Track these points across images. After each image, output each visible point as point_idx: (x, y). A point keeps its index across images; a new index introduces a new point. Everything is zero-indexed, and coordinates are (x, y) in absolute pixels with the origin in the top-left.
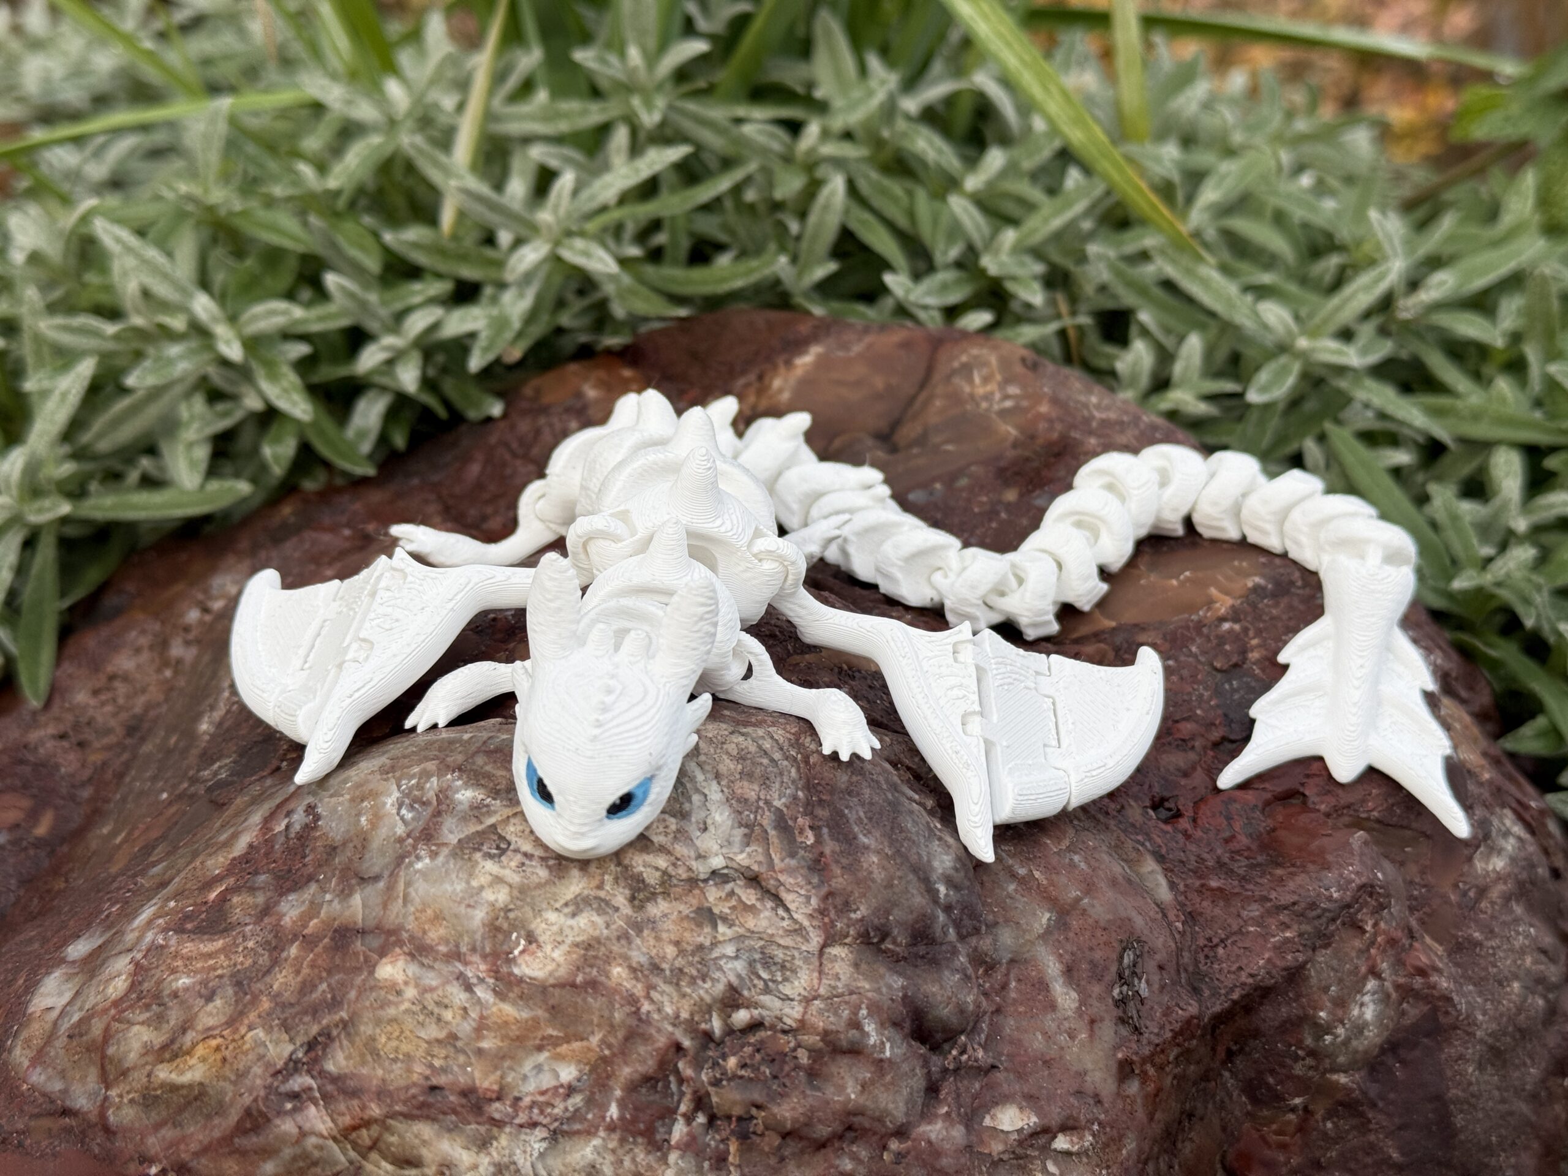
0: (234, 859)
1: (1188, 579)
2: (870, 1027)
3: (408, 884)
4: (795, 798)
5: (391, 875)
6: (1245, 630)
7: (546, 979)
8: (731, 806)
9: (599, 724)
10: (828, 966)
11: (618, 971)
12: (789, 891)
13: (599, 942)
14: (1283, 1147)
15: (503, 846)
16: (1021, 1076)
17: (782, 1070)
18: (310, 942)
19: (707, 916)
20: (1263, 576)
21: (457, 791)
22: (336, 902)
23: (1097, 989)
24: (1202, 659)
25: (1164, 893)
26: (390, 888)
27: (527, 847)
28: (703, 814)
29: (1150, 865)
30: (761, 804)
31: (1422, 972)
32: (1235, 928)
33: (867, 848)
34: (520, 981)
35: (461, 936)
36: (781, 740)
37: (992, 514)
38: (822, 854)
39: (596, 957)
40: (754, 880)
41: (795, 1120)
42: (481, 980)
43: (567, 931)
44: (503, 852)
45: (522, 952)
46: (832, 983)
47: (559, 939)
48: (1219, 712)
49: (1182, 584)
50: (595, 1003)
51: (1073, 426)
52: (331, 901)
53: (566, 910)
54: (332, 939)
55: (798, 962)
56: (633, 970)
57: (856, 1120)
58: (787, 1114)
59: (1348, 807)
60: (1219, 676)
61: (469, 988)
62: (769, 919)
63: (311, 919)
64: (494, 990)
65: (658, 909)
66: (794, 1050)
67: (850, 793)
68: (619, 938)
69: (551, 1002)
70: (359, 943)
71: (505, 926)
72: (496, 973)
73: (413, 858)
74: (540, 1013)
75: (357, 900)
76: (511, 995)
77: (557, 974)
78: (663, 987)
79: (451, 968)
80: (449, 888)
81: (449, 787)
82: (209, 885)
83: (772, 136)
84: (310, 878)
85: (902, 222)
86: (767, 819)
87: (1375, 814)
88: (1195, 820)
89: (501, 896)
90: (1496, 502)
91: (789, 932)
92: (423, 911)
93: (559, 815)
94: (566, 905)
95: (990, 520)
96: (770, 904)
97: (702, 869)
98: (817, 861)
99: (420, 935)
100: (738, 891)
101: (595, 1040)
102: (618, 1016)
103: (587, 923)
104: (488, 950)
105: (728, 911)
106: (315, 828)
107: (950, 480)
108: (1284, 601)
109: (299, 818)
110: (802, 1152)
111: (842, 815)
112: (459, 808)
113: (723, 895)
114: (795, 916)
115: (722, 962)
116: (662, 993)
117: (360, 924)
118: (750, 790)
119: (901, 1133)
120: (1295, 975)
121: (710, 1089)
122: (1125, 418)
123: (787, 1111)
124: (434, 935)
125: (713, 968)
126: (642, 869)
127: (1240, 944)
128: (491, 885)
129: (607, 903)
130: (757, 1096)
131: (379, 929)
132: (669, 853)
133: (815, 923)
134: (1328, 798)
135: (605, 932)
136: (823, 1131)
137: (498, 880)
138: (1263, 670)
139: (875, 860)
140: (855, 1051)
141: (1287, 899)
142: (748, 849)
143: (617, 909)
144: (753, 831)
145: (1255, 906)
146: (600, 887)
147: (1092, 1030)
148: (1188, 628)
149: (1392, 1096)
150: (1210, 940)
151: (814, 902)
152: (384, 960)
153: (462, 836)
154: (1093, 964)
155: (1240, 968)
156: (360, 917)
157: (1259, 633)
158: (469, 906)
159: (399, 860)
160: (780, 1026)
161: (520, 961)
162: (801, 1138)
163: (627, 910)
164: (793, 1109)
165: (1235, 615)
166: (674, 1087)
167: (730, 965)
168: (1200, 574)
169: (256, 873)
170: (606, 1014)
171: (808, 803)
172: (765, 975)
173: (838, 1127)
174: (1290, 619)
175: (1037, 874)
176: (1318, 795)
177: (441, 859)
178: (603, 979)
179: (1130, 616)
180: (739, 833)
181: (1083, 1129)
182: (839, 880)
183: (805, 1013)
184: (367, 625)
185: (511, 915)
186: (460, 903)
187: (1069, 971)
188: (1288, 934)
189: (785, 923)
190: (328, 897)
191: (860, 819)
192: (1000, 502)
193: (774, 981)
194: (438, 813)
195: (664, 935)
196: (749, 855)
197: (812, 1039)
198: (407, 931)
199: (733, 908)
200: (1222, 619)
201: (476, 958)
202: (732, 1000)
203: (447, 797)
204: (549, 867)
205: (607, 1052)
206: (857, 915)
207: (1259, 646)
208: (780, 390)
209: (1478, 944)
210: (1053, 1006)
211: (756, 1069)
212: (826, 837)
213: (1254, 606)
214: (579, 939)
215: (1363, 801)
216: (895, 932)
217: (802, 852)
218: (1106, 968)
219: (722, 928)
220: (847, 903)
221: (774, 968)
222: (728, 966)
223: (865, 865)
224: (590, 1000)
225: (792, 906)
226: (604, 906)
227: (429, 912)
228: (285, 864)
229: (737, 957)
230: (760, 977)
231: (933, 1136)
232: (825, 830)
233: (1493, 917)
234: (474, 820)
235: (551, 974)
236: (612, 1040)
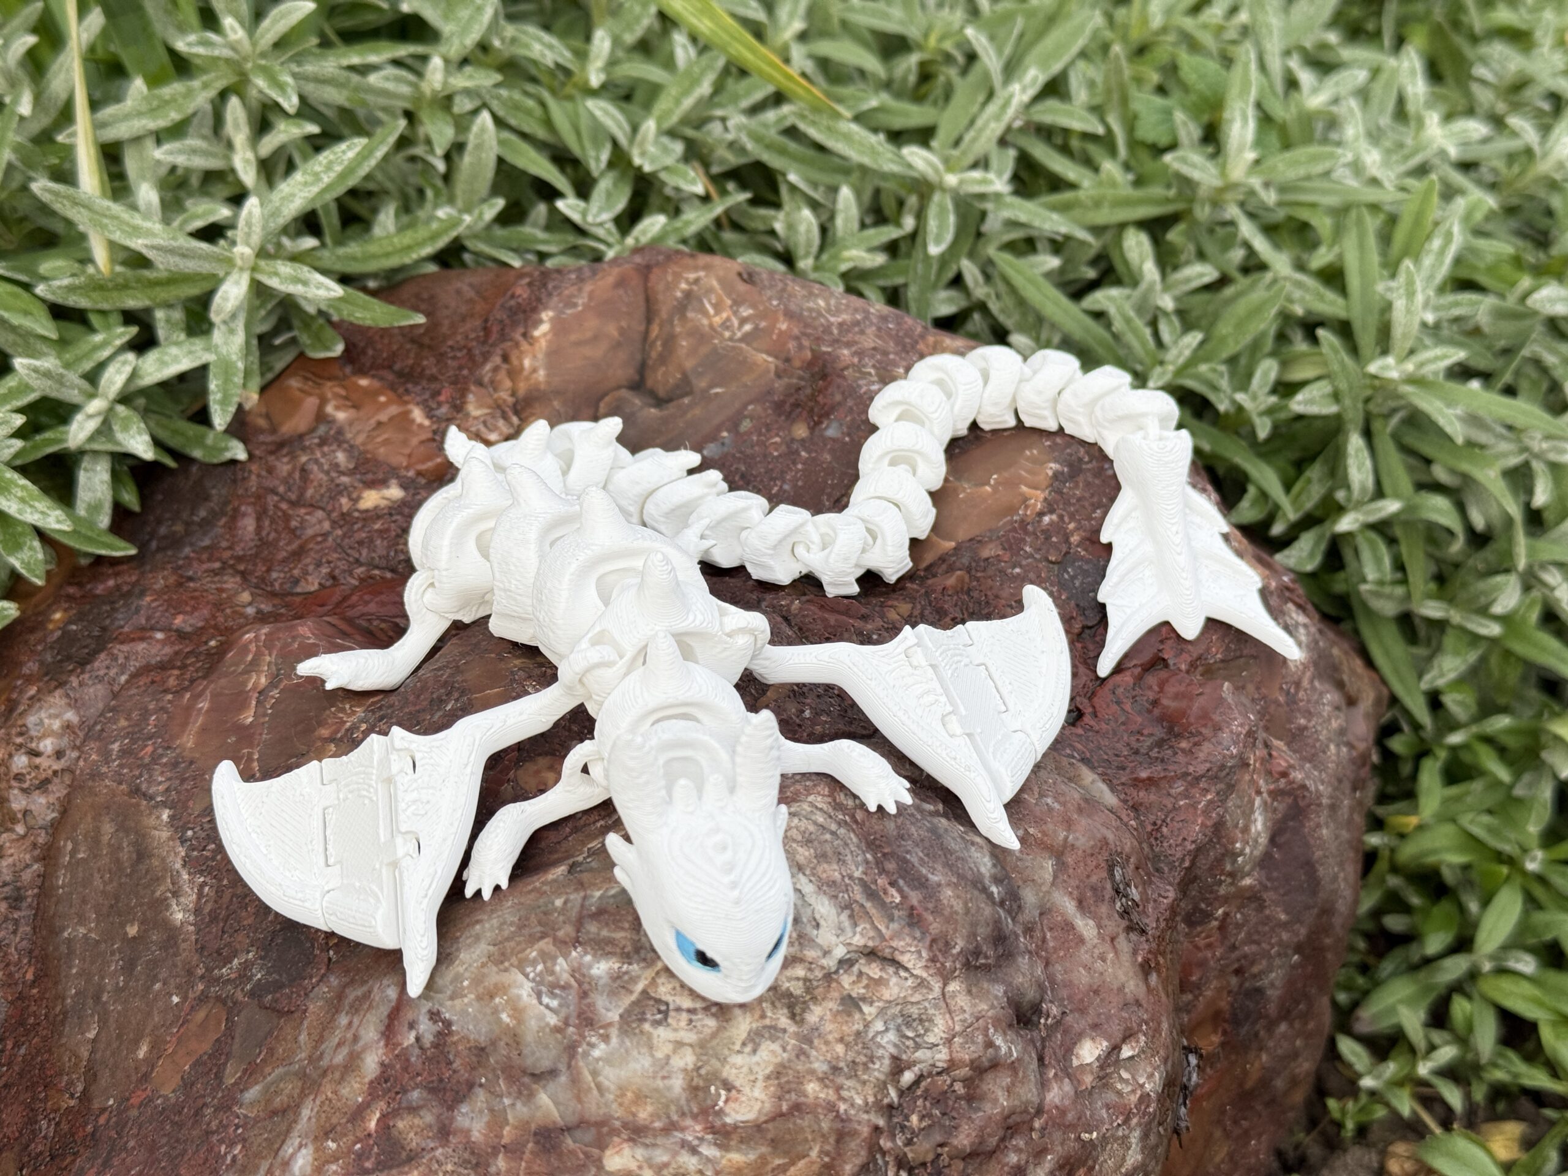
0: (371, 1082)
1: (997, 483)
2: (999, 1041)
3: (595, 1073)
4: (867, 862)
5: (569, 1066)
6: (1061, 517)
7: (757, 1119)
8: (825, 893)
9: (734, 885)
10: (951, 1002)
11: (812, 1088)
12: (902, 953)
13: (785, 1067)
14: (1209, 946)
15: (663, 1008)
16: (1082, 1011)
17: (947, 1106)
18: (513, 1150)
19: (851, 1004)
20: (1056, 461)
21: (590, 967)
22: (519, 1105)
23: (1104, 909)
24: (1038, 556)
25: (1110, 799)
26: (575, 1080)
27: (687, 1003)
28: (809, 911)
29: (1088, 776)
30: (847, 880)
31: (1284, 774)
32: (1170, 806)
33: (939, 885)
34: (735, 1127)
35: (667, 1106)
36: (825, 807)
37: (792, 454)
38: (912, 908)
39: (788, 1082)
40: (871, 954)
41: (972, 1144)
42: (701, 1139)
43: (756, 1069)
44: (666, 1014)
45: (726, 1101)
46: (961, 1017)
47: (752, 1078)
48: (1073, 603)
49: (995, 488)
50: (805, 1122)
51: (818, 340)
52: (513, 1105)
53: (748, 1049)
54: (537, 1143)
55: (931, 1011)
56: (821, 1080)
57: (1011, 1121)
58: (966, 1142)
59: (1199, 658)
60: (1056, 567)
61: (694, 1151)
62: (897, 984)
63: (502, 1128)
64: (715, 1144)
65: (815, 1015)
66: (952, 1085)
67: (902, 837)
68: (798, 1056)
69: (770, 1136)
70: (569, 1141)
71: (701, 1083)
72: (712, 1129)
73: (585, 1046)
74: (764, 1149)
75: (544, 1099)
76: (732, 1143)
77: (764, 1111)
78: (848, 1083)
79: (673, 1140)
80: (638, 1067)
81: (581, 965)
82: (359, 1113)
83: (398, 79)
84: (471, 1085)
85: (541, 133)
86: (858, 894)
87: (1219, 656)
88: (1095, 715)
89: (687, 1059)
90: (1143, 286)
91: (915, 989)
92: (623, 1095)
93: (726, 976)
94: (744, 1044)
95: (794, 463)
96: (891, 970)
97: (830, 963)
98: (911, 915)
99: (631, 1118)
100: (865, 970)
101: (814, 1154)
102: (825, 1125)
103: (769, 1054)
104: (695, 1110)
105: (863, 991)
106: (451, 1033)
107: (734, 425)
108: (1081, 479)
109: (426, 1028)
110: (981, 1164)
111: (907, 861)
112: (601, 982)
113: (854, 978)
114: (915, 972)
115: (878, 1039)
116: (849, 1089)
117: (560, 1123)
118: (832, 871)
119: (1039, 1111)
120: (1219, 827)
121: (906, 1149)
122: (858, 317)
123: (964, 1139)
124: (643, 1115)
125: (874, 1047)
126: (787, 985)
127: (1177, 819)
128: (675, 1051)
129: (774, 1028)
130: (938, 1138)
131: (582, 1123)
132: (801, 960)
133: (932, 971)
134: (1185, 656)
135: (785, 1055)
136: (993, 1141)
137: (679, 1044)
138: (1086, 550)
139: (950, 893)
140: (995, 1065)
141: (1202, 768)
142: (859, 929)
143: (784, 1031)
144: (852, 910)
145: (1179, 783)
146: (763, 1016)
147: (1114, 947)
148: (1014, 530)
149: (1275, 874)
150: (1155, 824)
151: (924, 954)
152: (608, 1153)
153: (621, 1011)
154: (1094, 889)
155: (1184, 839)
156: (555, 1114)
157: (1072, 517)
158: (664, 1078)
159: (571, 1050)
160: (935, 1070)
161: (727, 1110)
162: (978, 1155)
163: (792, 1028)
164: (968, 1135)
165: (1050, 507)
166: (880, 1162)
167: (886, 1039)
168: (1006, 474)
169: (405, 1091)
170: (816, 1127)
171: (878, 863)
172: (910, 1034)
173: (1001, 1133)
174: (1092, 495)
175: (1031, 831)
176: (1175, 657)
177: (614, 1040)
178: (802, 1099)
179: (963, 533)
180: (844, 917)
181: (1136, 1033)
182: (935, 926)
183: (951, 1052)
184: (402, 817)
185: (703, 1072)
186: (654, 1078)
187: (1081, 903)
188: (1209, 797)
189: (910, 982)
190: (507, 1101)
191: (921, 859)
192: (793, 440)
193: (918, 1036)
194: (584, 995)
195: (830, 1037)
196: (862, 934)
197: (965, 1072)
198: (618, 1119)
199: (866, 987)
200: (1041, 514)
201: (689, 1122)
202: (898, 1067)
203: (584, 976)
204: (714, 1015)
205: (827, 1159)
206: (957, 949)
207: (1077, 529)
208: (534, 370)
209: (1306, 728)
210: (1081, 941)
211: (930, 1116)
212: (906, 889)
213: (1059, 492)
214: (767, 1071)
215: (1208, 650)
216: (984, 948)
217: (896, 913)
218: (1104, 888)
219: (866, 1009)
220: (947, 943)
221: (915, 1024)
222: (884, 1040)
223: (945, 902)
224: (799, 1121)
225: (910, 965)
226: (773, 1032)
227: (629, 1094)
228: (431, 1074)
229: (887, 1030)
230: (908, 1038)
231: (1057, 1101)
232: (901, 882)
233: (1309, 701)
234: (623, 991)
235: (760, 1111)
236: (827, 1148)
